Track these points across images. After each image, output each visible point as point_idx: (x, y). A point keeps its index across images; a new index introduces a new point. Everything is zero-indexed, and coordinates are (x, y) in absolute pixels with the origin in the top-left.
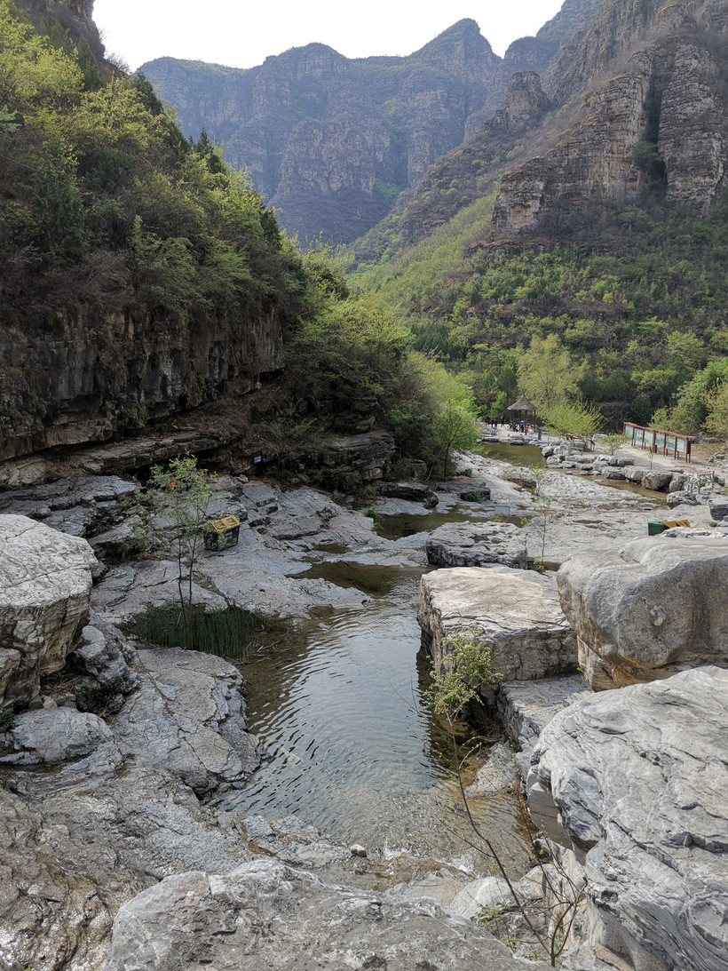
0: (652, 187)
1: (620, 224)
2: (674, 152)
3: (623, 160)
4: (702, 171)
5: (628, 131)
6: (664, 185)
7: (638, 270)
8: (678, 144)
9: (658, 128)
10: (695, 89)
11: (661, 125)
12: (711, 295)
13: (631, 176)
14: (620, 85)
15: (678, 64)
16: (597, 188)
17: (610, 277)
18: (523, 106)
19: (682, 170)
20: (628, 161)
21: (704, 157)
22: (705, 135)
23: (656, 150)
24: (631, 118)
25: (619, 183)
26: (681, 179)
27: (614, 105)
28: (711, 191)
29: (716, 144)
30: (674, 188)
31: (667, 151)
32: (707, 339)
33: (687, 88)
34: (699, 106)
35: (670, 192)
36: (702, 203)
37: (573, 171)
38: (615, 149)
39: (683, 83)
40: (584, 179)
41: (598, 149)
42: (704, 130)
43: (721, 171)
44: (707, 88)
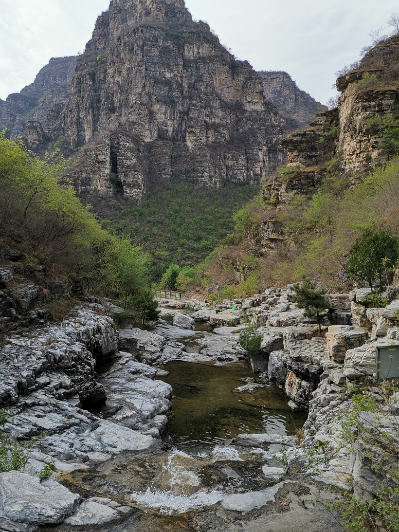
0: (118, 192)
1: (109, 206)
2: (125, 178)
3: (105, 180)
4: (136, 187)
5: (106, 168)
6: (122, 192)
7: (121, 226)
8: (126, 175)
9: (117, 168)
10: (130, 154)
11: (118, 167)
12: (150, 237)
13: (109, 186)
14: (101, 149)
15: (121, 143)
16: (96, 190)
17: (111, 229)
18: (35, 137)
19: (129, 186)
20: (107, 180)
21: (136, 181)
22: (136, 173)
23: (117, 177)
24: (107, 163)
25: (104, 189)
26: (129, 189)
27: (99, 157)
28: (141, 195)
29: (140, 177)
30: (126, 192)
31: (122, 178)
32: (153, 254)
33: (127, 154)
34: (132, 161)
35: (125, 194)
36: (138, 199)
37: (85, 182)
38: (101, 175)
39: (125, 152)
40: (90, 186)
41: (95, 174)
42: (135, 171)
43: (143, 187)
44: (134, 155)
